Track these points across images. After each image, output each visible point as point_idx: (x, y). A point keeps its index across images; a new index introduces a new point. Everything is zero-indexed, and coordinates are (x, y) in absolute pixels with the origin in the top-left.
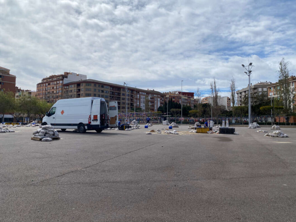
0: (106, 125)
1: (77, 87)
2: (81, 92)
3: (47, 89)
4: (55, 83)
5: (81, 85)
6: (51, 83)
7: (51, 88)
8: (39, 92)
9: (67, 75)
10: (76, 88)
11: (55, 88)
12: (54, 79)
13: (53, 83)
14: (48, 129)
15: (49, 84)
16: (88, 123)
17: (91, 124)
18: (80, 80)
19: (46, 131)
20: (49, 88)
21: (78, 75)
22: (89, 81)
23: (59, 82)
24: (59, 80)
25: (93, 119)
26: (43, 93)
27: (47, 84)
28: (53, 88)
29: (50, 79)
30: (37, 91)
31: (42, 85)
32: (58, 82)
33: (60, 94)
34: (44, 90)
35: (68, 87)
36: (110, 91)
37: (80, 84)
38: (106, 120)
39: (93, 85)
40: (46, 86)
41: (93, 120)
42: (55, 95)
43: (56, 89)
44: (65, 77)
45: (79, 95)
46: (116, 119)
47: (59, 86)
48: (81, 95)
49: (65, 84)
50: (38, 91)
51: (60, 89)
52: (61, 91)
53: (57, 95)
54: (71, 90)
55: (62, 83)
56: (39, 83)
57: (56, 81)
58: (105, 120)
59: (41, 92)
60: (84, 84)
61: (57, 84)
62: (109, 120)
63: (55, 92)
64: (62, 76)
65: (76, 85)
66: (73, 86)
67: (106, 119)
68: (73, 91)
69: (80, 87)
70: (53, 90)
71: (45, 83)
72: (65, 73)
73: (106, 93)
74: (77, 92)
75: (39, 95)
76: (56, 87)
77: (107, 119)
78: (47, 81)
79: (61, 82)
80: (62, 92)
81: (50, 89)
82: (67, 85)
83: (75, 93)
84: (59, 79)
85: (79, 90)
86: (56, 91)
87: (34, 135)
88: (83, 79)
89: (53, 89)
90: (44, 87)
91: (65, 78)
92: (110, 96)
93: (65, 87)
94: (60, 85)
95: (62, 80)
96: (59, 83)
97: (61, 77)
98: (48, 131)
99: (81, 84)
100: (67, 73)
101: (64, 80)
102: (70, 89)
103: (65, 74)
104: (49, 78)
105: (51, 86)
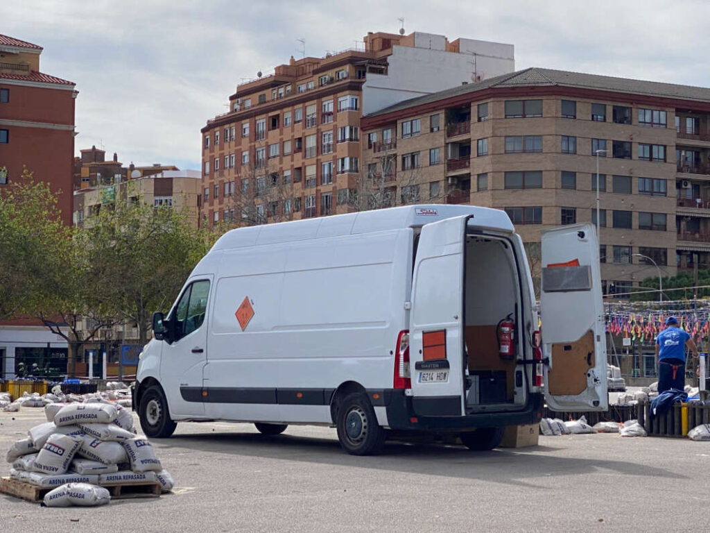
0: (521, 397)
1: (450, 134)
2: (477, 166)
3: (262, 155)
4: (312, 109)
5: (474, 118)
6: (287, 115)
7: (288, 148)
8: (216, 181)
9: (382, 54)
10: (440, 139)
11: (311, 142)
12: (303, 88)
13: (299, 117)
14: (93, 427)
15: (274, 123)
16: (390, 385)
17: (408, 392)
18: (470, 82)
19: (79, 437)
20: (275, 151)
21: (455, 47)
22: (531, 80)
23: (336, 103)
24: (334, 92)
25: (420, 358)
26: (239, 182)
27: (262, 122)
28: (300, 144)
29: (282, 91)
30: (204, 174)
31: (233, 130)
32: (329, 106)
33: (342, 182)
34: (247, 160)
35: (388, 134)
36: (679, 147)
37: (469, 106)
38: (524, 362)
39: (552, 106)
40: (256, 136)
41: (419, 366)
42: (311, 192)
43: (320, 149)
44: (373, 71)
45: (464, 182)
46: (590, 359)
47: (335, 129)
48: (473, 181)
49: (370, 116)
50: (213, 170)
51: (343, 148)
52: (347, 167)
53: (326, 188)
54: (410, 149)
55: (356, 107)
56: (213, 118)
57: (318, 96)
58: (520, 362)
59: (230, 175)
60: (493, 108)
61: (323, 115)
62: (546, 362)
63: (311, 171)
64: (352, 59)
65: (441, 117)
66: (421, 124)
67: (520, 357)
68: (423, 160)
69: (467, 131)
70: (298, 160)
71: (251, 115)
72: (371, 39)
73: (651, 159)
74: (451, 165)
75: (218, 193)
76: (320, 136)
77: (530, 356)
78: (262, 100)
79: (346, 101)
80: (354, 169)
81: (283, 154)
82: (388, 119)
83: (439, 172)
84: (332, 80)
85: (464, 150)
86: (319, 166)
87: (15, 467)
88: (491, 72)
89: (299, 156)
90: (245, 143)
91: (369, 76)
92: (680, 184)
93: (375, 138)
94: (343, 120)
95: (355, 87)
96: (337, 110)
97: (346, 71)
98: (88, 440)
99: (474, 109)
100: (387, 42)
101: (364, 86)
102: (404, 148)
103: (370, 50)
104: (274, 83)
105: (287, 134)
